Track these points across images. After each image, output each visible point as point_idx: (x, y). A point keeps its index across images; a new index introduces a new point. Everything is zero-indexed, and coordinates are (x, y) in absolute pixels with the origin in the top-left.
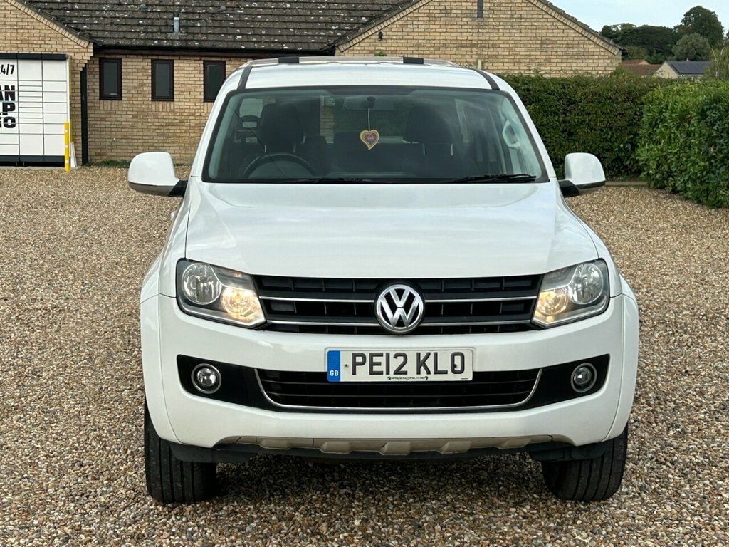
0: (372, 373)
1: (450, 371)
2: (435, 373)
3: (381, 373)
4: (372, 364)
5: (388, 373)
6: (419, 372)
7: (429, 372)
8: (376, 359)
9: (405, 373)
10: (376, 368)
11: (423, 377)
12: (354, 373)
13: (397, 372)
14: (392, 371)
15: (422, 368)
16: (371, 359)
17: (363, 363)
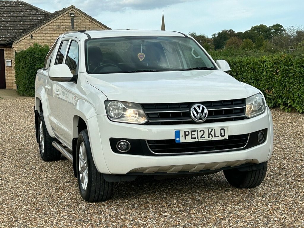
0: (192, 138)
1: (220, 136)
2: (215, 137)
3: (195, 138)
4: (192, 135)
5: (198, 138)
6: (209, 137)
7: (212, 137)
9: (204, 137)
10: (193, 136)
11: (210, 139)
12: (185, 139)
13: (201, 137)
14: (199, 136)
15: (210, 135)
16: (191, 133)
17: (188, 135)
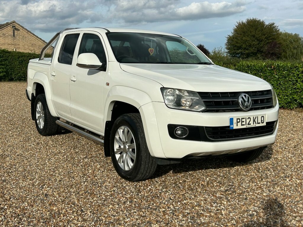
0: (242, 125)
1: (261, 123)
3: (244, 125)
5: (246, 125)
6: (254, 124)
7: (256, 124)
8: (243, 120)
9: (250, 124)
10: (243, 123)
12: (237, 126)
13: (249, 124)
14: (247, 124)
15: (254, 122)
16: (242, 120)
17: (239, 122)
